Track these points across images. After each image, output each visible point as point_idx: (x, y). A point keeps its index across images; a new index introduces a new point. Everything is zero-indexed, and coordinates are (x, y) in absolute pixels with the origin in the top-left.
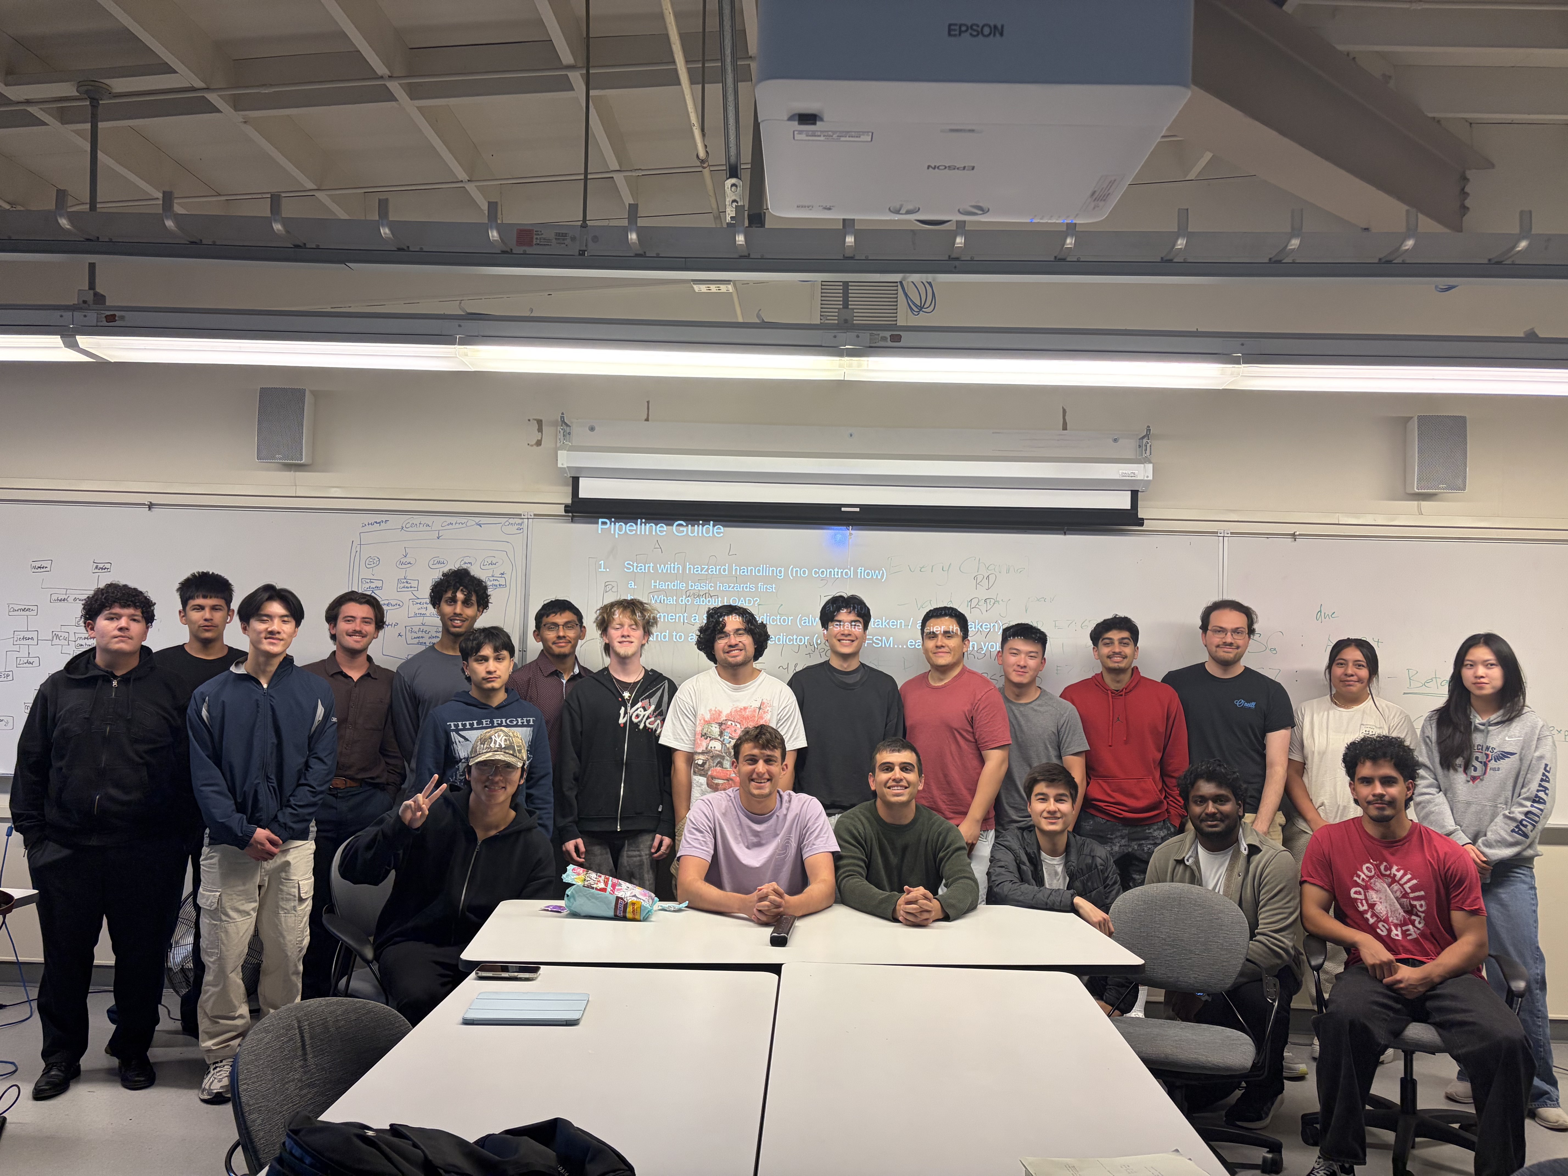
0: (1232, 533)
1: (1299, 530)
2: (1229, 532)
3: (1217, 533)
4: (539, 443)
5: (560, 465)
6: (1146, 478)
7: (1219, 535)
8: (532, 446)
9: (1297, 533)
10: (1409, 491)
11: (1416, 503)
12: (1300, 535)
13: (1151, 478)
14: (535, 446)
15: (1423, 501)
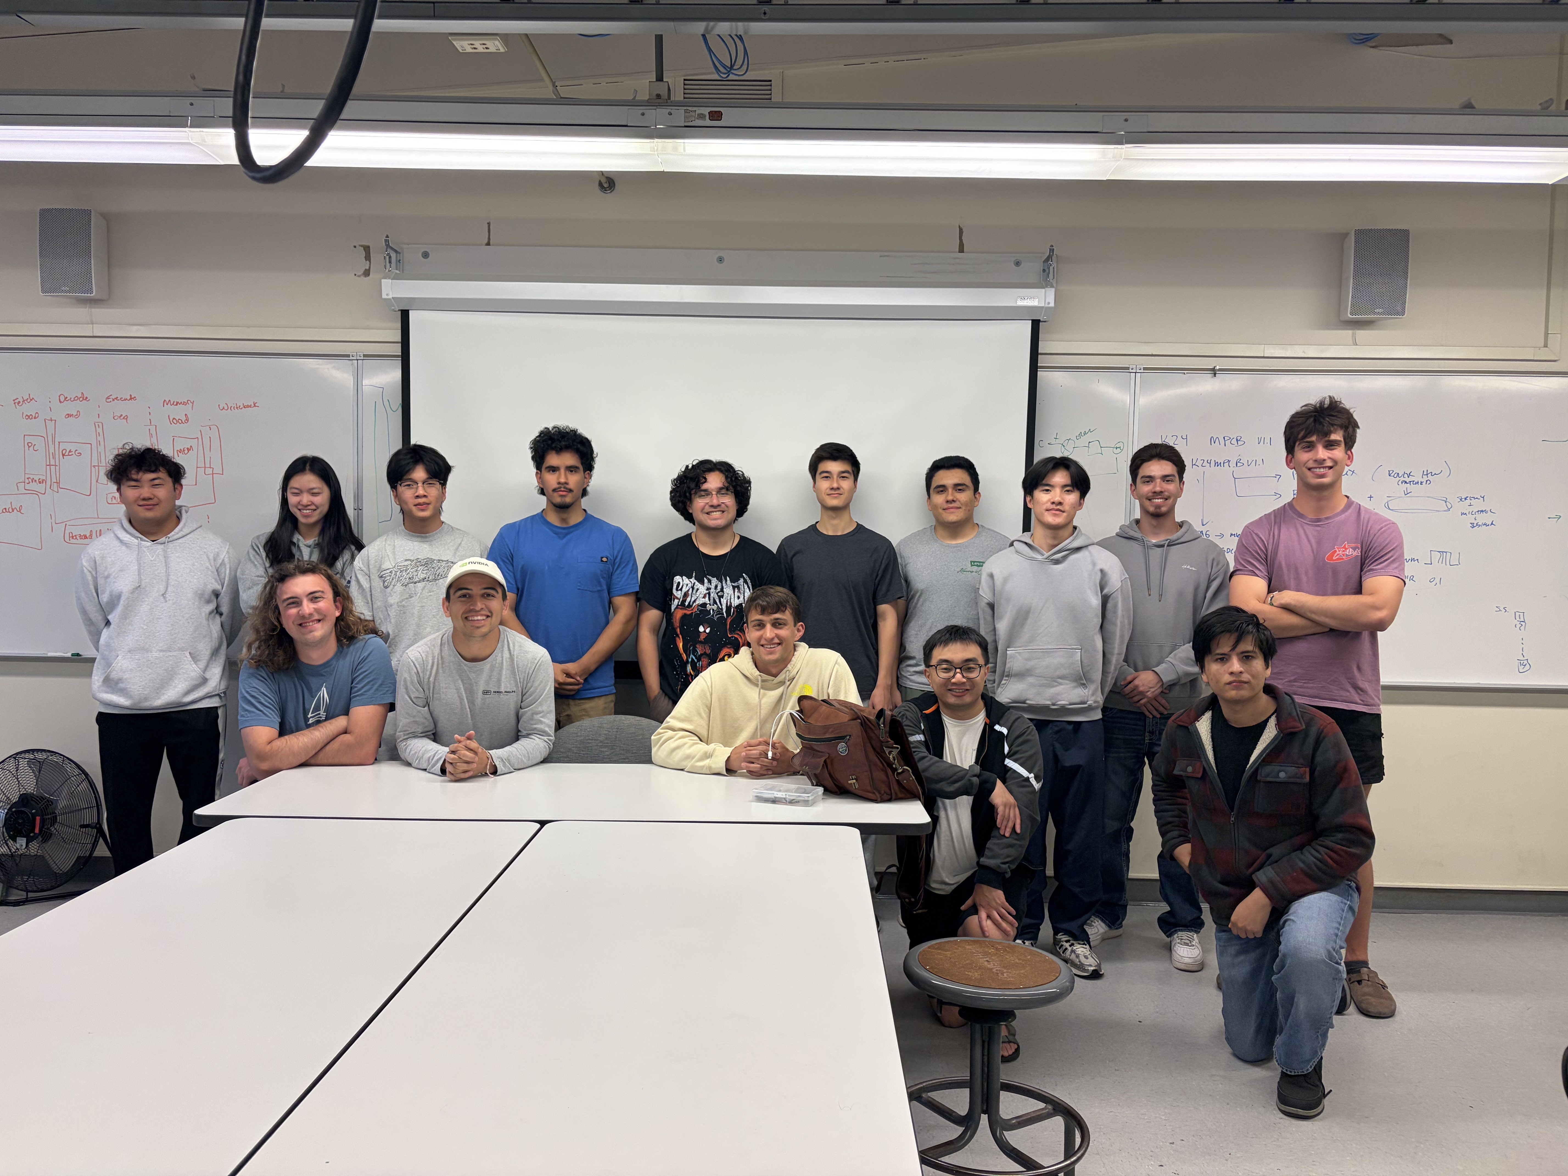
0: (1145, 369)
1: (1219, 364)
2: (1142, 367)
3: (1128, 368)
4: (367, 273)
5: (384, 296)
6: (1047, 305)
7: (1131, 371)
8: (359, 276)
9: (1218, 368)
10: (1343, 318)
11: (1350, 332)
12: (1220, 370)
13: (1052, 305)
14: (362, 277)
15: (1359, 329)
